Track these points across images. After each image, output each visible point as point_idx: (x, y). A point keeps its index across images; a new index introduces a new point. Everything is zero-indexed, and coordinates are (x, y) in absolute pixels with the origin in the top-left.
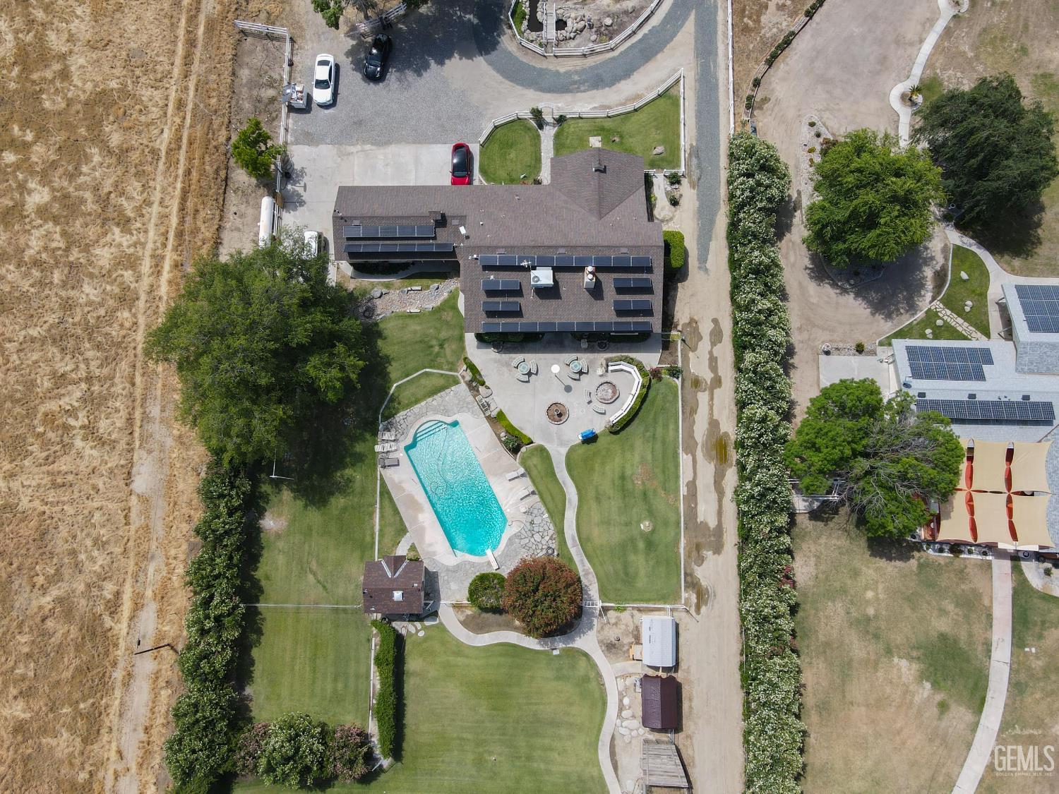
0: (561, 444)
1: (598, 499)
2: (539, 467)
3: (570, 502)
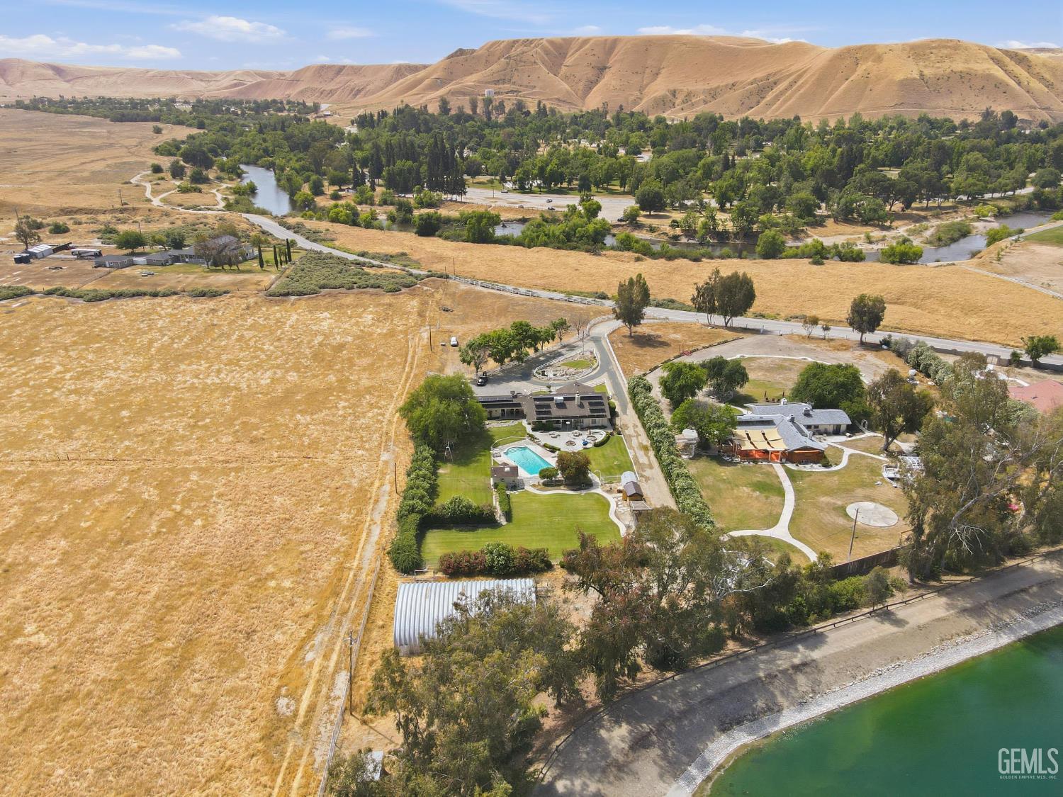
0: (574, 450)
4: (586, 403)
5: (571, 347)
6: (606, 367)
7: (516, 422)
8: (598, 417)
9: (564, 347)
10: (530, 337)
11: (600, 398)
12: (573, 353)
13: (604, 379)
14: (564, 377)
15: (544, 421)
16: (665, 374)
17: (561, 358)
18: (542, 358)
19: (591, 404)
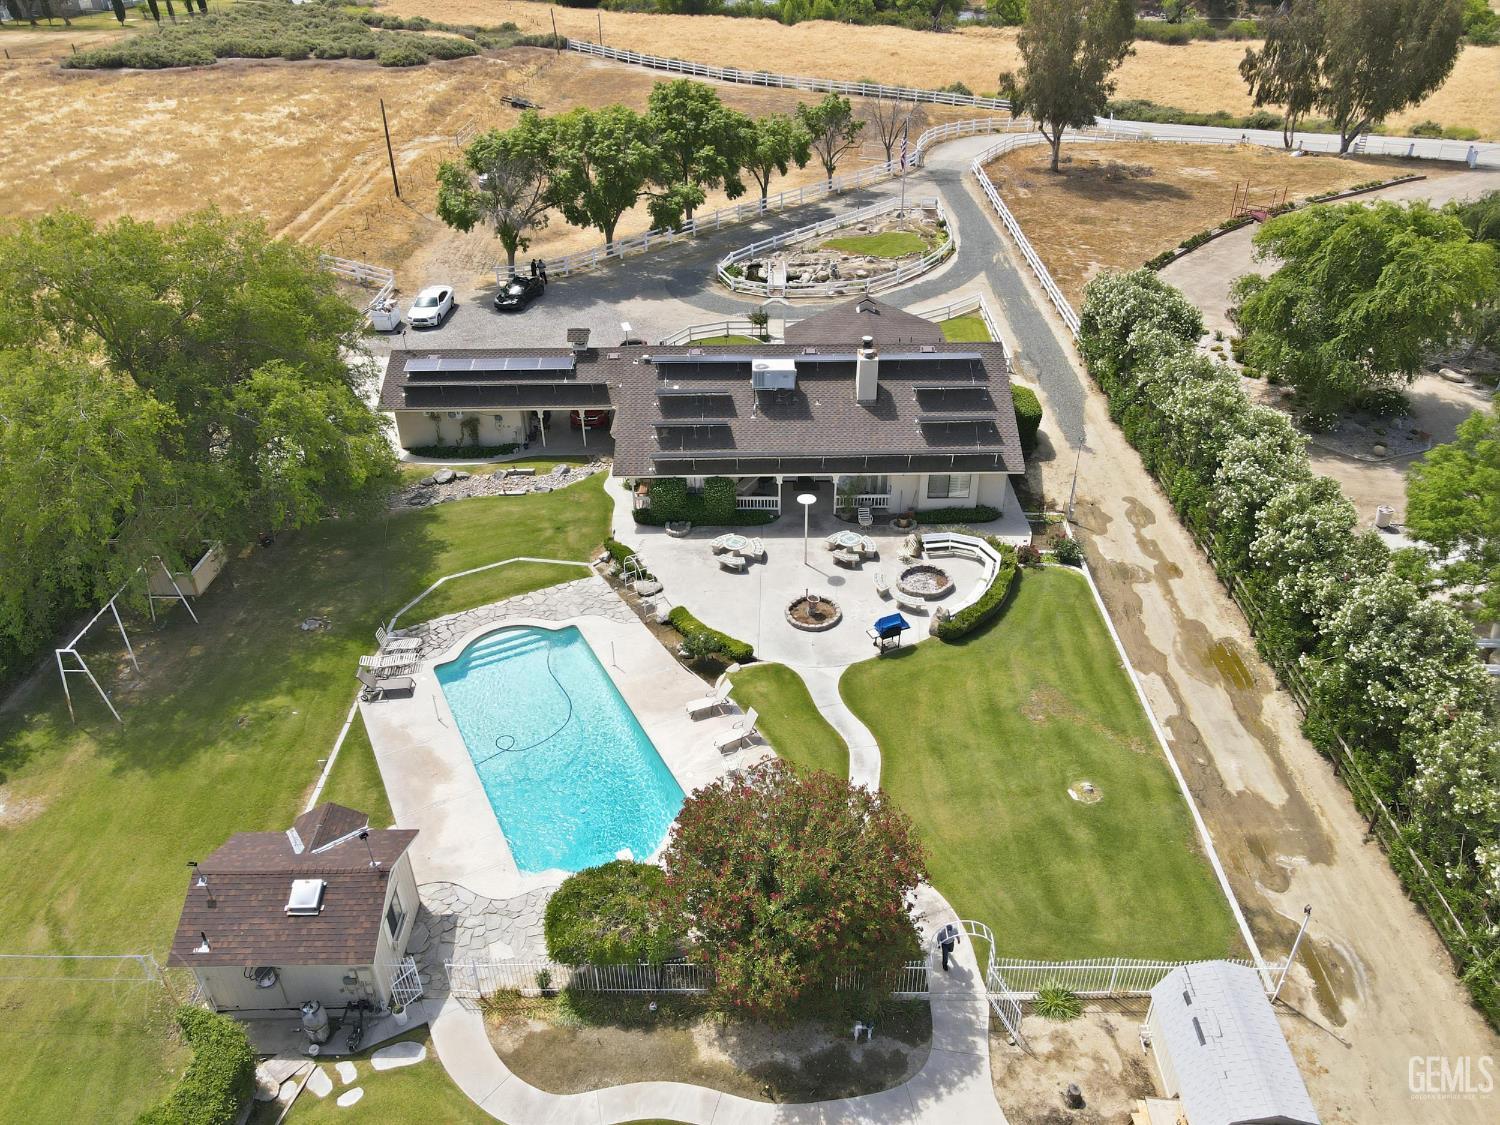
0: (829, 660)
1: (937, 749)
2: (774, 699)
3: (860, 760)
4: (905, 393)
5: (862, 197)
6: (978, 256)
7: (580, 473)
8: (964, 463)
9: (838, 195)
10: (714, 137)
11: (974, 368)
12: (865, 213)
13: (977, 294)
14: (827, 288)
15: (696, 479)
16: (1269, 268)
17: (824, 227)
18: (758, 227)
19: (927, 399)
